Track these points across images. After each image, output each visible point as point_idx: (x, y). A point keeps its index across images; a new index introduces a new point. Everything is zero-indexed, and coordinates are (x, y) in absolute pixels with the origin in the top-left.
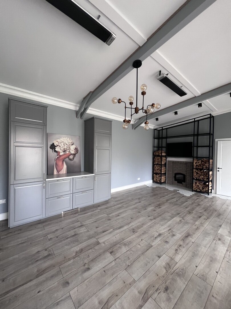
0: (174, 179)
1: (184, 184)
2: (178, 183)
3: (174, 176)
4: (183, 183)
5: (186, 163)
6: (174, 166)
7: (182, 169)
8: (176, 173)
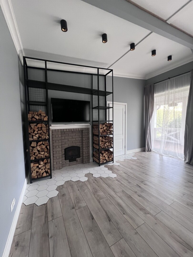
0: (64, 158)
1: (79, 160)
2: (70, 161)
3: (64, 153)
4: (77, 159)
5: (81, 131)
6: (63, 138)
7: (75, 139)
8: (66, 148)
